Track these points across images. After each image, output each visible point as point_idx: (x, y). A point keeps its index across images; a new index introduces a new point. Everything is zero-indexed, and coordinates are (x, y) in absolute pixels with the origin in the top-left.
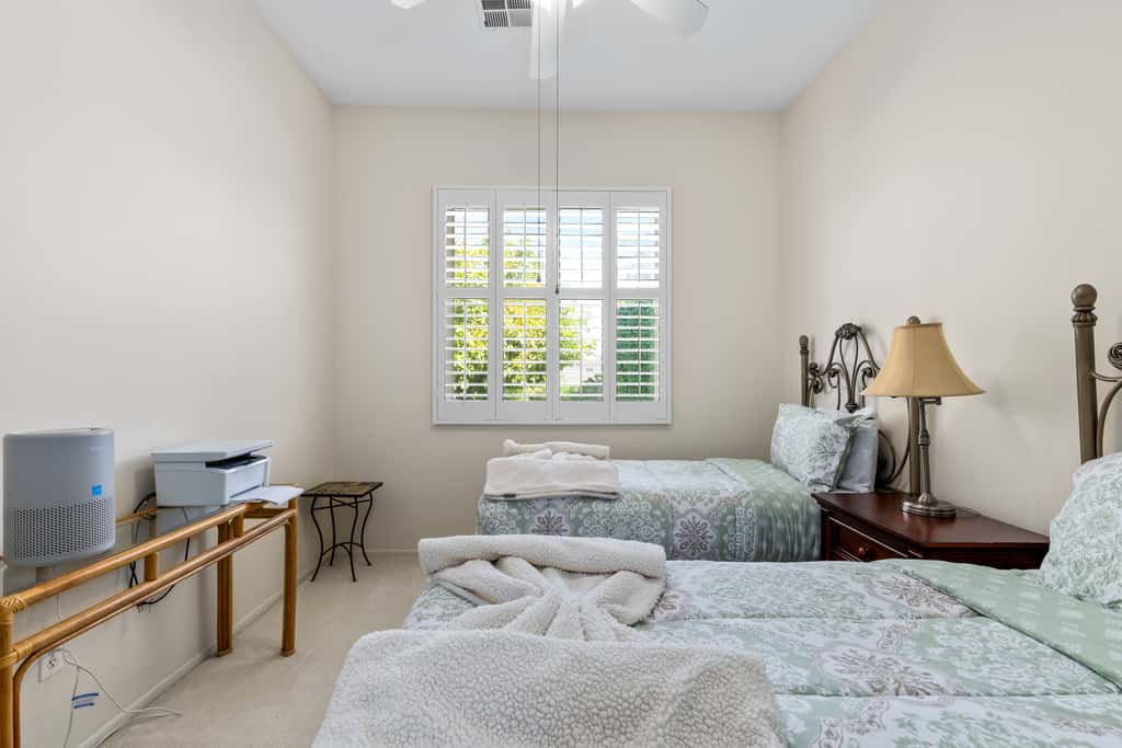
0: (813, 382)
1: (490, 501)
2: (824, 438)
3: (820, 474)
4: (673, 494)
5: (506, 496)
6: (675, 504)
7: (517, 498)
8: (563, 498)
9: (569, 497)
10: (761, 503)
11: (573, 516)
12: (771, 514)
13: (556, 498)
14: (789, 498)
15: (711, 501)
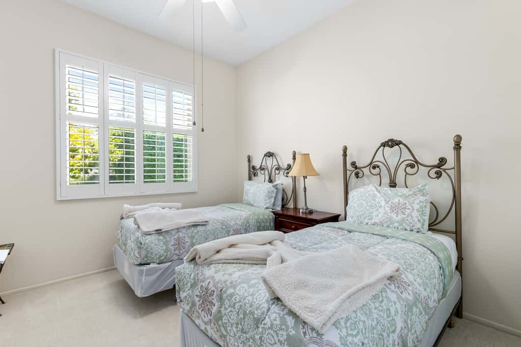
0: (253, 172)
1: (147, 235)
2: (269, 192)
3: (268, 205)
4: (227, 218)
5: (156, 231)
6: (229, 222)
7: (163, 231)
8: (184, 228)
9: (187, 226)
10: (256, 217)
11: (190, 235)
12: (260, 221)
13: (181, 228)
14: (264, 215)
15: (241, 219)
